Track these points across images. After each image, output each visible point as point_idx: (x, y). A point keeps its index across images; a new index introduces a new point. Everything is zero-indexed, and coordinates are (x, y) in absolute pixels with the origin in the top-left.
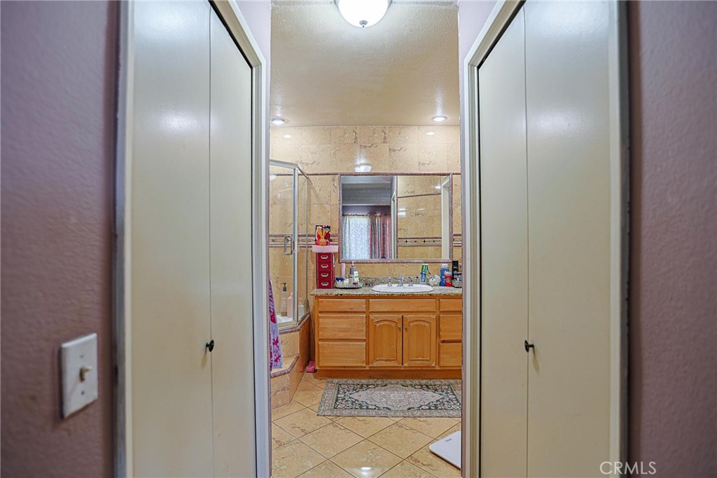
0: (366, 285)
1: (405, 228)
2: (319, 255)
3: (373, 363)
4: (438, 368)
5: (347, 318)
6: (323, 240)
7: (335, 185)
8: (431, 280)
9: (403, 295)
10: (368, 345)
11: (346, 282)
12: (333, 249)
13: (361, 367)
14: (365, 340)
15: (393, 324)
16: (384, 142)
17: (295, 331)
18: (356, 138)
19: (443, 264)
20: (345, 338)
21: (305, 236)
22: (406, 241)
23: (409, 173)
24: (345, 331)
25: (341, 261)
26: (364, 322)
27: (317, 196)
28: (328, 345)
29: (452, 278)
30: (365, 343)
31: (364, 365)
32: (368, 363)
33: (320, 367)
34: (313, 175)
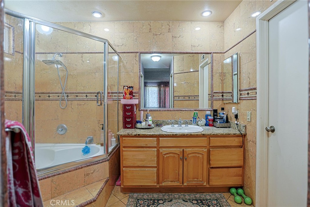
0: (157, 125)
1: (178, 90)
2: (125, 106)
3: (162, 183)
4: (208, 186)
5: (143, 151)
6: (128, 96)
7: (137, 59)
8: (199, 122)
9: (184, 135)
10: (158, 170)
11: (144, 124)
12: (135, 101)
13: (154, 186)
14: (156, 167)
15: (176, 156)
16: (169, 32)
17: (105, 161)
18: (150, 29)
19: (207, 112)
20: (142, 165)
21: (116, 93)
22: (179, 98)
23: (185, 52)
24: (142, 160)
25: (140, 110)
26: (156, 154)
27: (124, 66)
28: (130, 170)
29: (214, 120)
30: (156, 169)
31: (156, 184)
32: (158, 183)
33: (124, 186)
34: (122, 53)
